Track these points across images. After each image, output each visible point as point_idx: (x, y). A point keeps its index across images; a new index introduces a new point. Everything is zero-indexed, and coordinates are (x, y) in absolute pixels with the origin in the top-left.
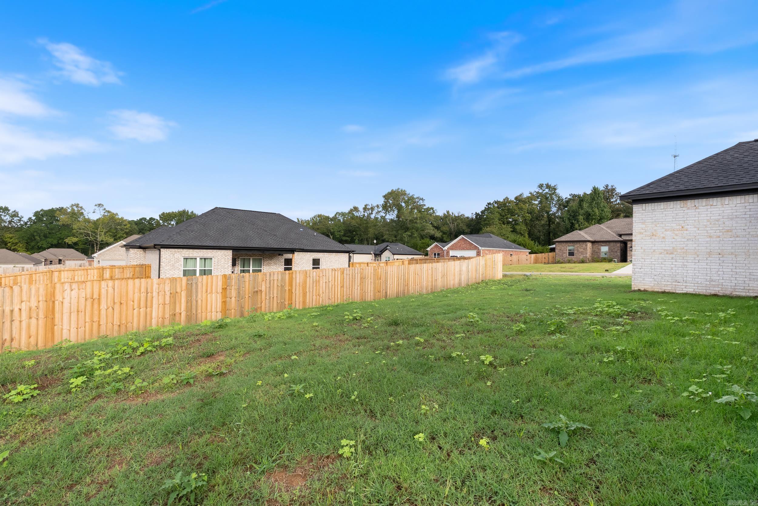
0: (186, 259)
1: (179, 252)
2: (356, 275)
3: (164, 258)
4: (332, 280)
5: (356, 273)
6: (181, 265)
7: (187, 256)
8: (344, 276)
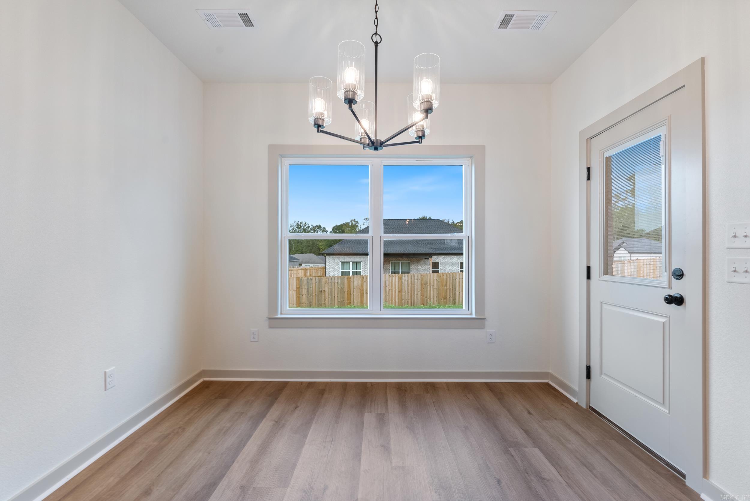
0: (343, 264)
1: (337, 258)
2: (416, 281)
3: (328, 263)
4: (389, 285)
5: (416, 279)
6: (339, 268)
7: (343, 261)
8: (402, 282)
